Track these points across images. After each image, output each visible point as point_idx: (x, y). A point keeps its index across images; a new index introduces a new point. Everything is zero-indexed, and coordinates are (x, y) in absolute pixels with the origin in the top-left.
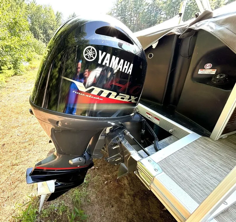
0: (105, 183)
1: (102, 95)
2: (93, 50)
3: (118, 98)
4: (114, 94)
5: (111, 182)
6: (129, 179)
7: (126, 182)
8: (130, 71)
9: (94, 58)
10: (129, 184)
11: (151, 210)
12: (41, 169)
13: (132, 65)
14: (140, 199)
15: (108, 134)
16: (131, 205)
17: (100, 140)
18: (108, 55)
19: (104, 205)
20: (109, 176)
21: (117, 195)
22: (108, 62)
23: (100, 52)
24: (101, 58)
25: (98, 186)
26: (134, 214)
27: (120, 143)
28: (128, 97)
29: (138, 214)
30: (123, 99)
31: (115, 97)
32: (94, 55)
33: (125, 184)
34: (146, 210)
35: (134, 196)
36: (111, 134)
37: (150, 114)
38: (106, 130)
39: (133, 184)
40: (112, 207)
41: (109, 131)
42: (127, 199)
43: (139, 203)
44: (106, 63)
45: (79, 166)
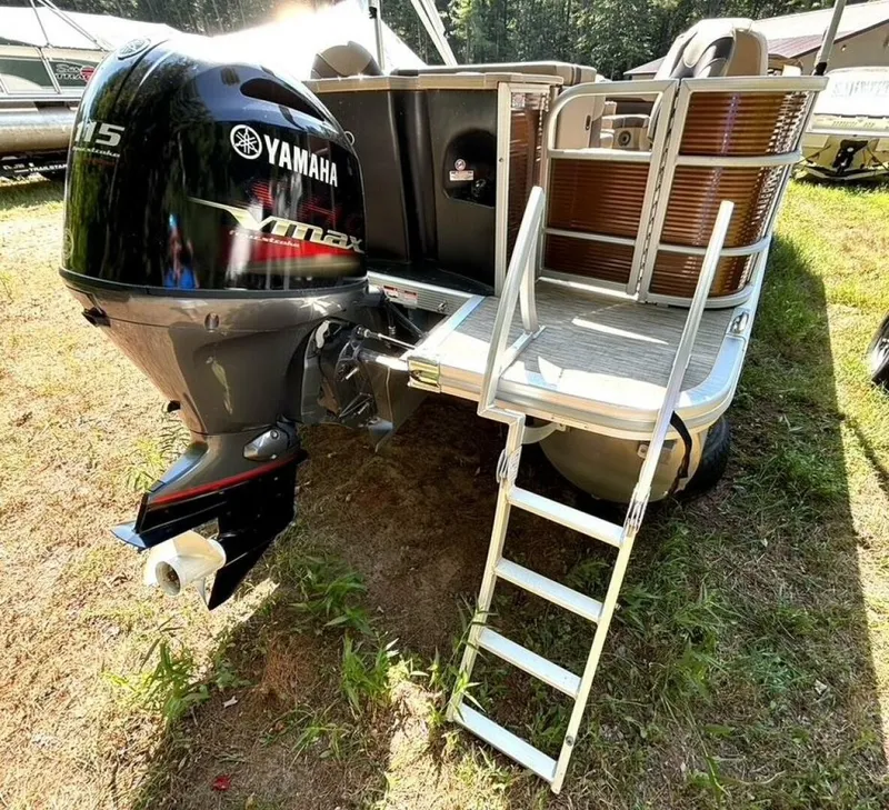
0: (347, 499)
1: (295, 236)
2: (251, 134)
3: (328, 241)
4: (318, 231)
5: (359, 491)
6: (397, 464)
7: (393, 473)
8: (334, 178)
9: (259, 153)
10: (402, 473)
11: (458, 487)
12: (174, 497)
13: (334, 165)
14: (432, 484)
15: (322, 348)
16: (421, 503)
17: (309, 369)
18: (285, 146)
19: (367, 536)
20: (350, 482)
21: (385, 504)
22: (288, 160)
23: (267, 138)
24: (272, 151)
25: (334, 515)
26: (432, 511)
27: (359, 358)
28: (344, 237)
29: (438, 507)
30: (337, 242)
31: (322, 239)
32: (257, 146)
33: (393, 479)
34: (448, 493)
35: (421, 485)
36: (330, 346)
37: (392, 289)
38: (315, 340)
39: (409, 468)
40: (386, 527)
41: (323, 340)
42: (409, 498)
43: (432, 490)
44: (285, 164)
45: (274, 457)
